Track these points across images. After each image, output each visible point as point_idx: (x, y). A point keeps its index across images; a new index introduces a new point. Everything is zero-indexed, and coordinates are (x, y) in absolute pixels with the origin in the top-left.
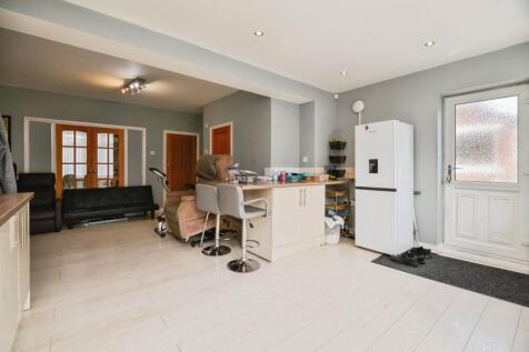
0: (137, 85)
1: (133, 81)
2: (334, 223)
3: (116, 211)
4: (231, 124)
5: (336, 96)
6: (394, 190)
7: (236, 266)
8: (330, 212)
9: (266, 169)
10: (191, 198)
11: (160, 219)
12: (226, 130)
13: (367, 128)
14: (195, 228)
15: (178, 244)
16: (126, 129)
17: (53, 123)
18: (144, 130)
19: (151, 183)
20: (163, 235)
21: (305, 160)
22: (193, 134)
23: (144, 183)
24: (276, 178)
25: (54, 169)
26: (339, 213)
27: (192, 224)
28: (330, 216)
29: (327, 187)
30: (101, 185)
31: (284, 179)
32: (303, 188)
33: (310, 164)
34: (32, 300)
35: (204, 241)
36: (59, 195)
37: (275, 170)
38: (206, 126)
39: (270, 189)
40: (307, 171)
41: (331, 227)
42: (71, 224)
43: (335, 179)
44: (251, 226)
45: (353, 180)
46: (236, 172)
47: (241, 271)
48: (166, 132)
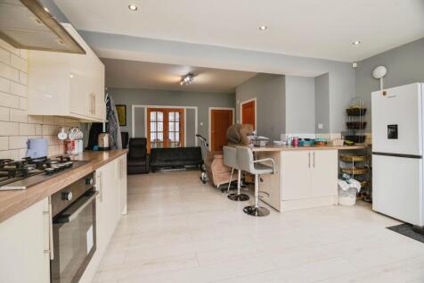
0: (188, 79)
1: (186, 76)
2: (348, 186)
3: (178, 163)
4: (255, 99)
5: (355, 65)
6: (419, 157)
7: (250, 211)
8: (344, 175)
9: (282, 135)
10: (220, 156)
11: (203, 171)
12: (251, 105)
13: (384, 94)
14: (224, 179)
15: (212, 189)
16: (185, 108)
17: (146, 107)
18: (196, 108)
19: (200, 145)
20: (204, 182)
21: (320, 126)
22: (230, 109)
23: (196, 145)
24: (289, 142)
25: (146, 136)
26: (356, 177)
27: (221, 175)
28: (344, 179)
29: (340, 151)
30: (173, 146)
31: (297, 144)
32: (312, 152)
33: (326, 130)
34: (128, 210)
35: (231, 189)
36: (148, 152)
37: (290, 135)
38: (238, 102)
39: (279, 152)
40: (321, 137)
41: (344, 189)
42: (155, 169)
43: (352, 145)
44: (261, 180)
45: (370, 146)
46: (253, 137)
47: (254, 215)
48: (210, 109)
